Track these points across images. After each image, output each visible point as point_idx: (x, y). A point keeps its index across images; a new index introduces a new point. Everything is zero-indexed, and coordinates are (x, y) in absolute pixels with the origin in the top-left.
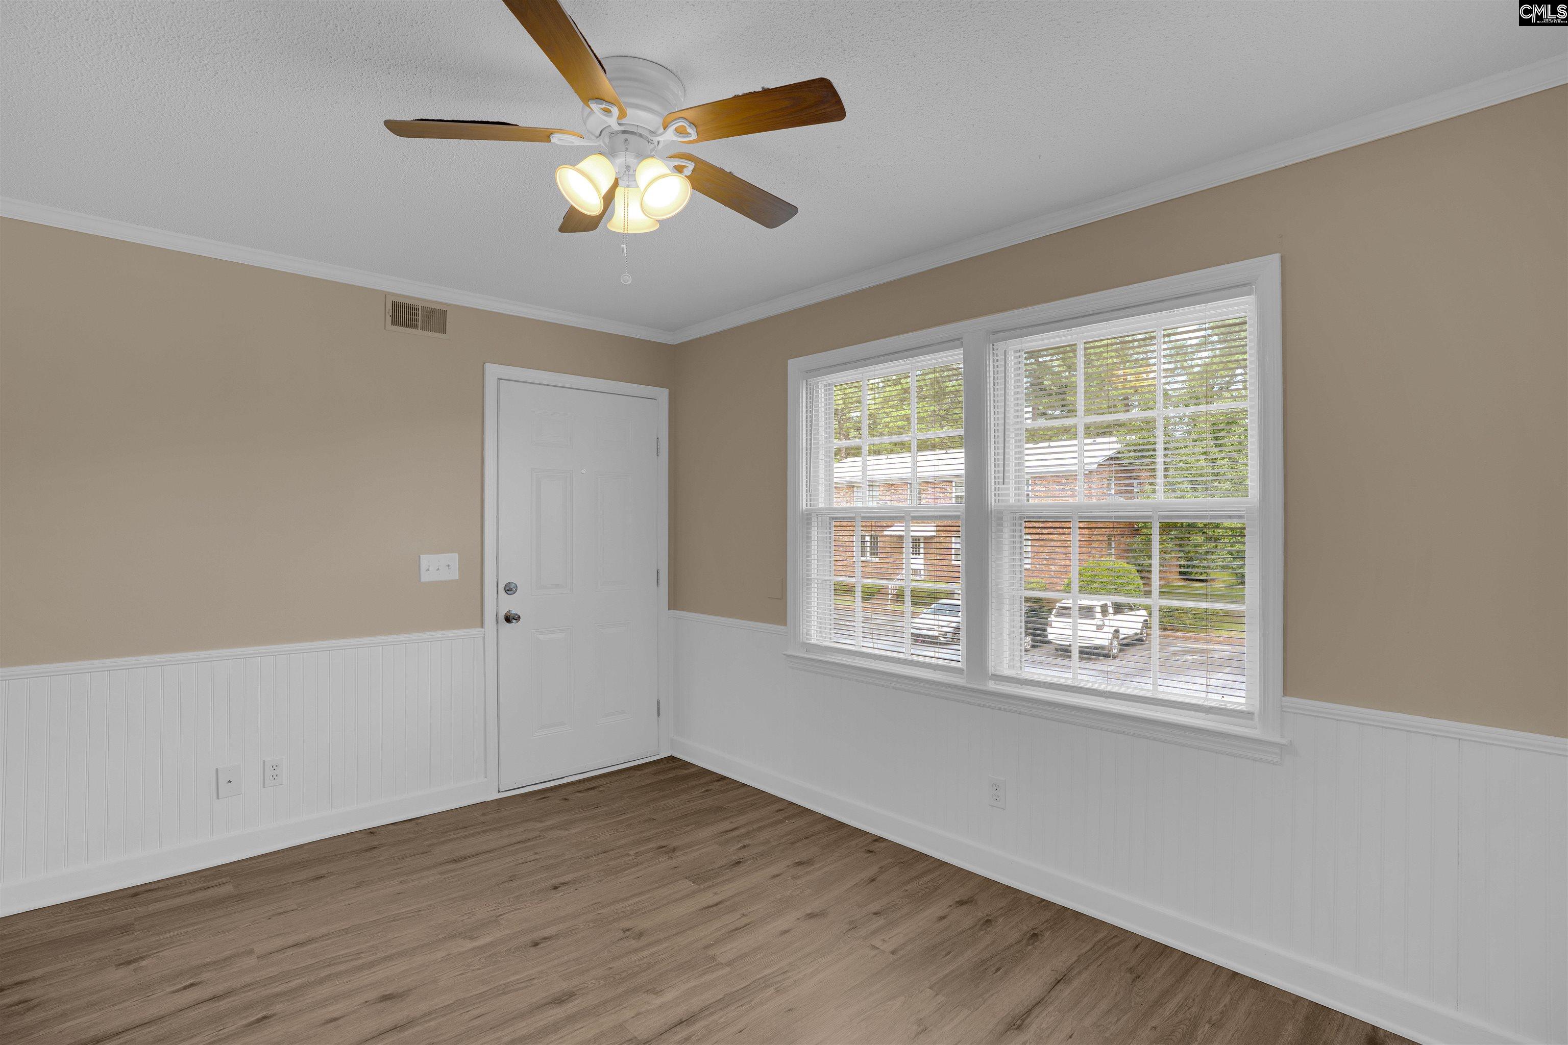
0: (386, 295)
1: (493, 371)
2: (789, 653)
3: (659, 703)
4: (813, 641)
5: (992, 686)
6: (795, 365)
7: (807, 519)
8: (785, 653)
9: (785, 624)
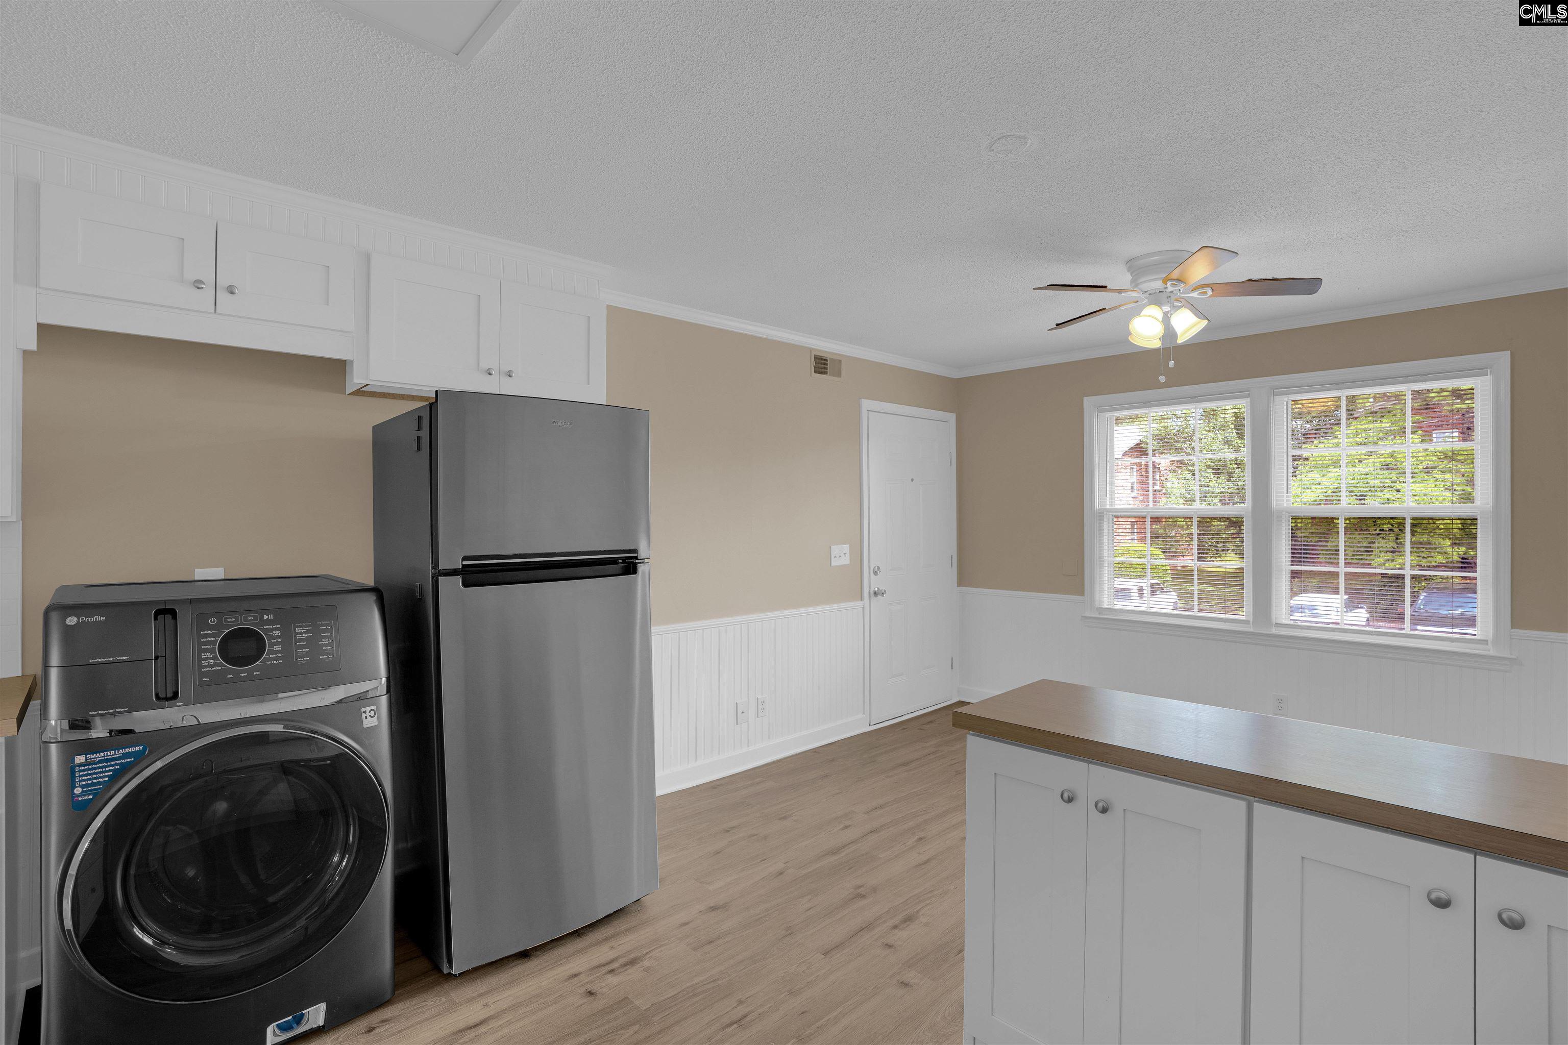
0: (811, 350)
1: (866, 404)
2: (1088, 615)
3: (952, 659)
4: (1105, 606)
5: (1274, 631)
6: (1089, 402)
7: (1101, 515)
8: (1083, 615)
9: (1084, 596)
